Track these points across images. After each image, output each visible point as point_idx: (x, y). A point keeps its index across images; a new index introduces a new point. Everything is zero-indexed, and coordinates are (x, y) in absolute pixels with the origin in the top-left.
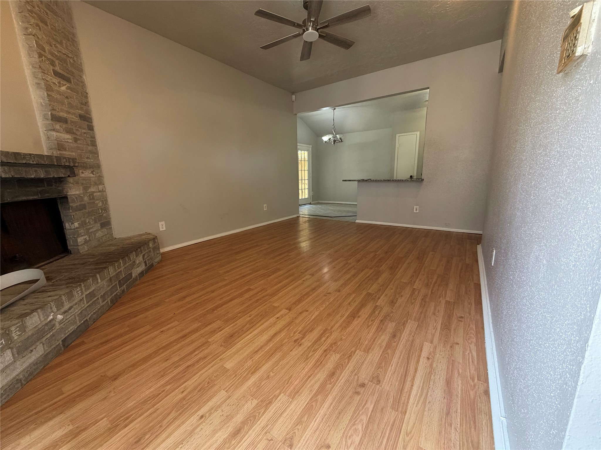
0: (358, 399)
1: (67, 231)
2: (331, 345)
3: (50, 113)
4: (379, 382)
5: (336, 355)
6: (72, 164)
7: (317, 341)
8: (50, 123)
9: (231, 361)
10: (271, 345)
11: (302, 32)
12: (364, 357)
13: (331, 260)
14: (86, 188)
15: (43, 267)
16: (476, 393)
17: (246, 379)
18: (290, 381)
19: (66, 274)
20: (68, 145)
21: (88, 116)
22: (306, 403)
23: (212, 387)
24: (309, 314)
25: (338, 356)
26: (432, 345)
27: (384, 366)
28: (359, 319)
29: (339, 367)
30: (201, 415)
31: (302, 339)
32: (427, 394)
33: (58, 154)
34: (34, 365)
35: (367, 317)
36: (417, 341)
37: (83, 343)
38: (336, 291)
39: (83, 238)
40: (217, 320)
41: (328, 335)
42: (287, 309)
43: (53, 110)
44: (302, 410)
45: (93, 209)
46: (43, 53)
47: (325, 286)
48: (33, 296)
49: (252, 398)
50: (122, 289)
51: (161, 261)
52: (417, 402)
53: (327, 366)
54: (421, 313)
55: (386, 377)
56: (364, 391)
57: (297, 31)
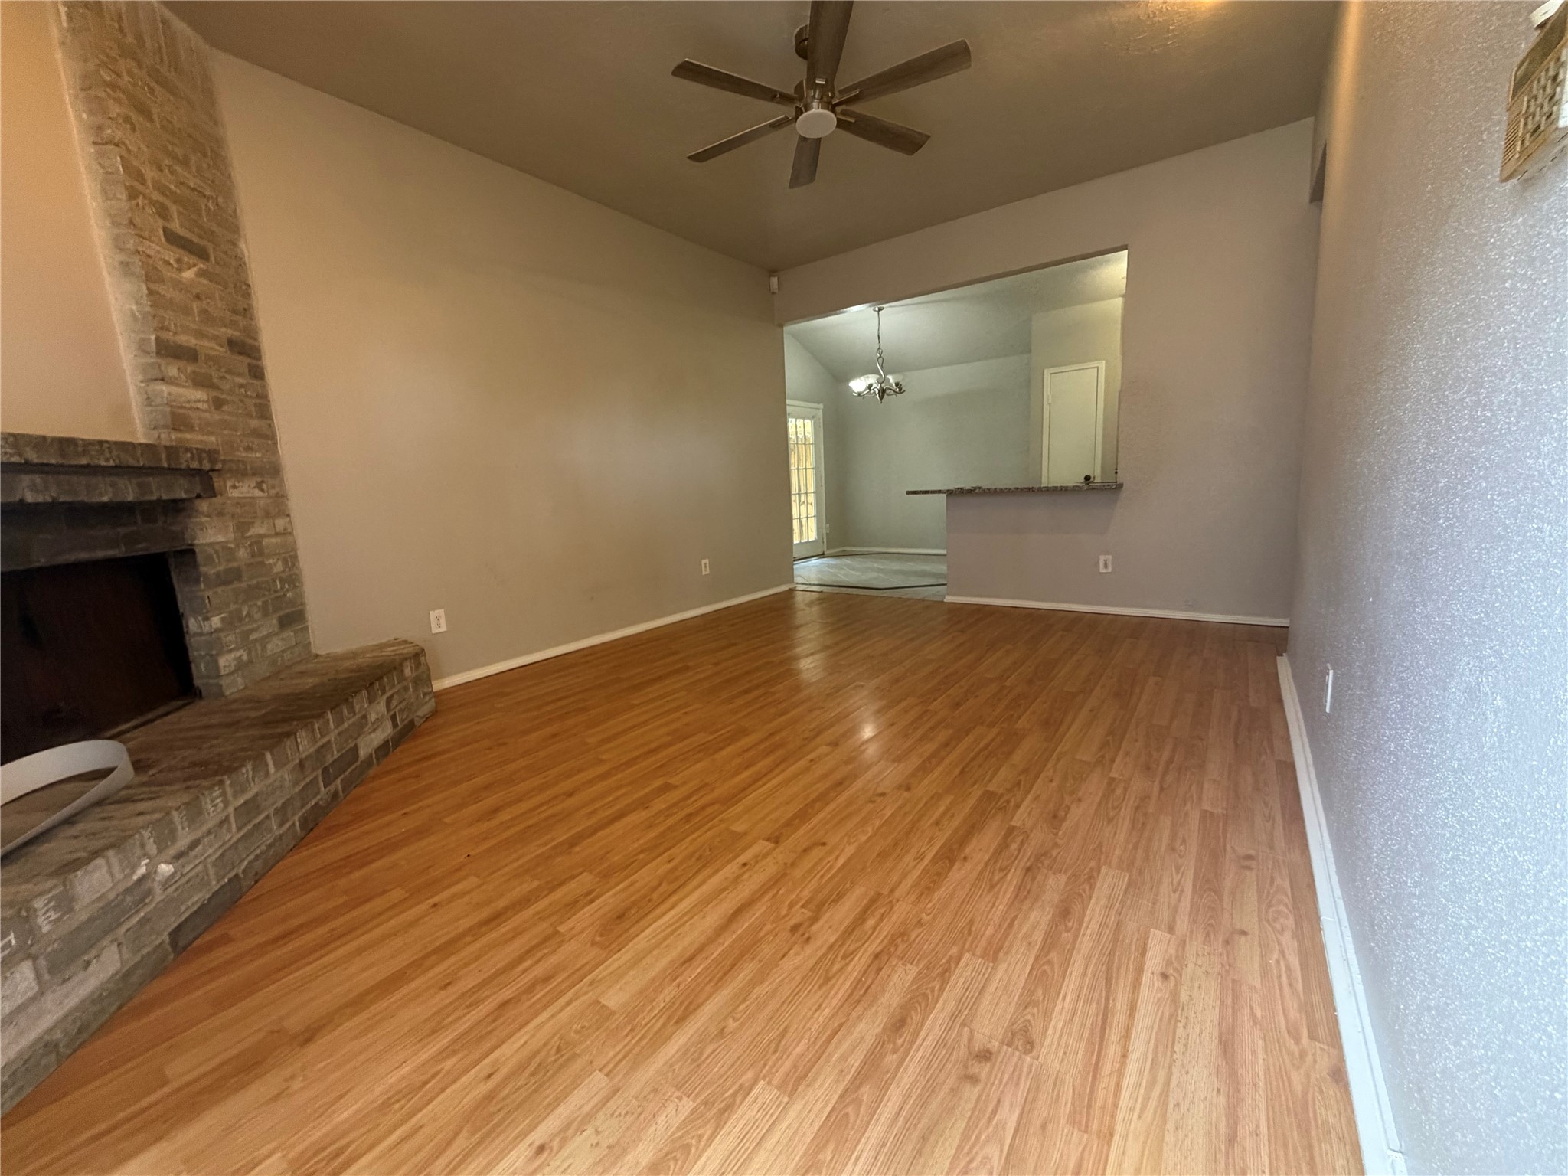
0: (974, 1098)
1: (192, 640)
2: (893, 941)
3: (153, 337)
4: (1030, 1045)
5: (907, 968)
6: (206, 466)
7: (850, 929)
8: (153, 363)
9: (618, 986)
10: (728, 940)
11: (794, 114)
12: (984, 974)
13: (884, 702)
14: (242, 527)
15: (128, 735)
16: (1308, 1076)
17: (660, 1039)
18: (783, 1043)
19: (187, 753)
20: (199, 418)
21: (251, 341)
22: (829, 1108)
23: (568, 1060)
24: (829, 853)
25: (913, 970)
26: (1174, 937)
27: (1044, 999)
28: (966, 864)
29: (918, 1001)
30: (537, 1144)
31: (812, 924)
32: (1167, 1084)
33: (171, 440)
34: (93, 1002)
35: (986, 858)
36: (1131, 927)
37: (226, 940)
38: (899, 787)
39: (232, 655)
40: (581, 874)
41: (883, 910)
42: (768, 840)
43: (163, 328)
44: (818, 1130)
45: (260, 579)
46: (140, 187)
47: (869, 775)
48: (99, 813)
49: (678, 1094)
50: (332, 791)
51: (435, 713)
52: (1142, 1104)
53: (883, 1000)
54: (1136, 847)
55: (1050, 1031)
56: (990, 1072)
57: (782, 111)
